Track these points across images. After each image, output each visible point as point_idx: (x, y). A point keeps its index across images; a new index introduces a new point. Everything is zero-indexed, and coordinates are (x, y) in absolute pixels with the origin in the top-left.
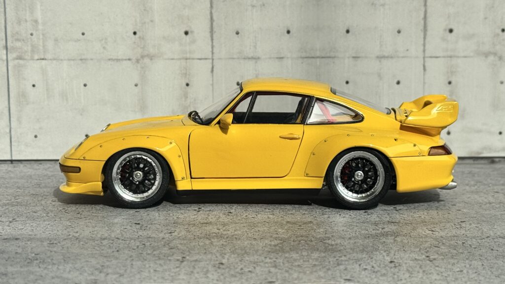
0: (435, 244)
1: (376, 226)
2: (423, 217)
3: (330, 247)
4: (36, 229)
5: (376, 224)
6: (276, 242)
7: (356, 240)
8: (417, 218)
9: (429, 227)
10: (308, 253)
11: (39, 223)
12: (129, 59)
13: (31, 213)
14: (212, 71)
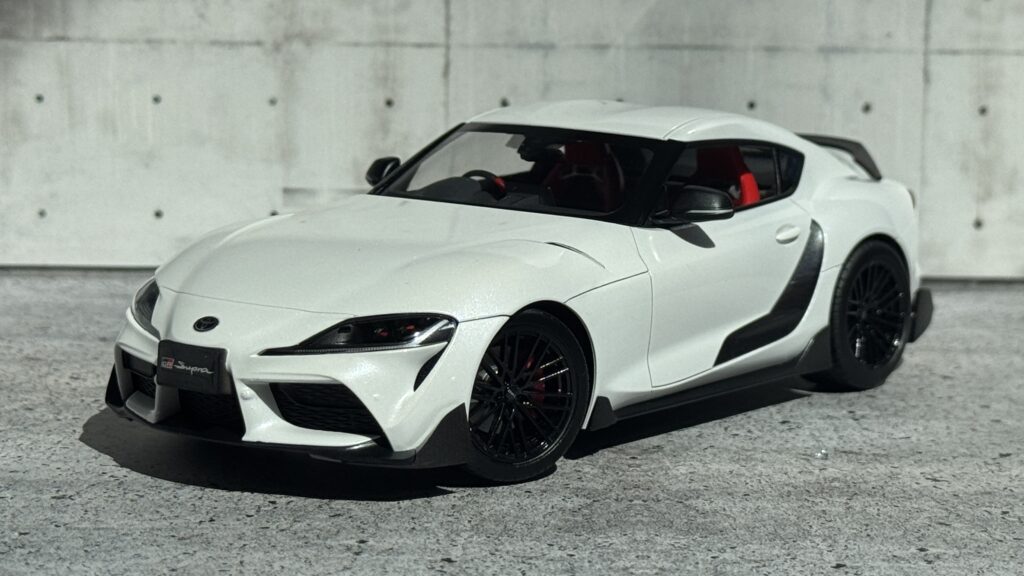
0: (940, 518)
1: (808, 460)
2: (914, 439)
3: (700, 520)
4: (28, 455)
5: (808, 457)
6: (578, 502)
7: (759, 503)
8: (900, 441)
9: (927, 469)
10: (649, 534)
11: (36, 437)
12: (259, 43)
13: (22, 411)
14: (446, 72)
